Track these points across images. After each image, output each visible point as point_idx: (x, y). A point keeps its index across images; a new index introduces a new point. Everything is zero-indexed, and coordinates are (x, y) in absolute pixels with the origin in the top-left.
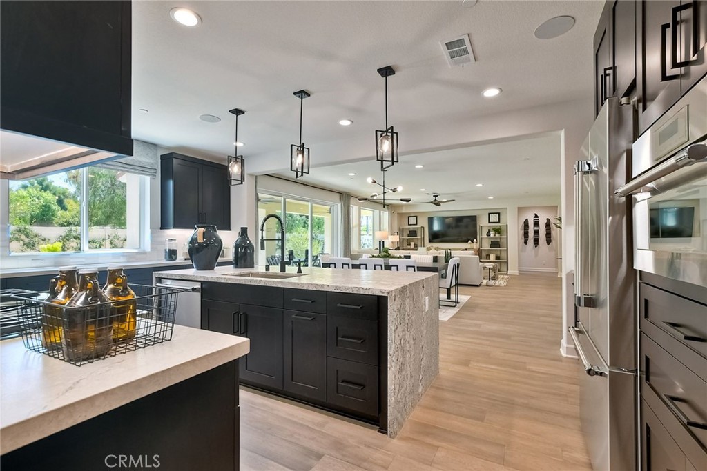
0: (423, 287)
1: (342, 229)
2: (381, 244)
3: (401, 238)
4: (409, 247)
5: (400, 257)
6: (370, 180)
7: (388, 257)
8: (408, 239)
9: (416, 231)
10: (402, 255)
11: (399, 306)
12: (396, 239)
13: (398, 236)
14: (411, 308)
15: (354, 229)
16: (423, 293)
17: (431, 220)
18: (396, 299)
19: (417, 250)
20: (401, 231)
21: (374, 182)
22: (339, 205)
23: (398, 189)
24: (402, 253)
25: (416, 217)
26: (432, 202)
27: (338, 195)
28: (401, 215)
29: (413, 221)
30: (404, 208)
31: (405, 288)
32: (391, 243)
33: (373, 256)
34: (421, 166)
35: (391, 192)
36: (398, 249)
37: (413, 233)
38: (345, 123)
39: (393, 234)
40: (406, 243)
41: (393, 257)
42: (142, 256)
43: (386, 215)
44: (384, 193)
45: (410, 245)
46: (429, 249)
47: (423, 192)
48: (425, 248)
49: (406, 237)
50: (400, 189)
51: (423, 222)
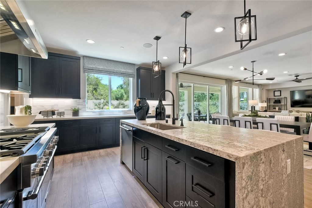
0: (284, 151)
1: (227, 100)
2: (253, 108)
3: (269, 104)
4: (274, 110)
5: (266, 117)
6: (242, 68)
7: (256, 116)
8: (273, 105)
9: (280, 100)
10: (268, 116)
11: (250, 173)
12: (265, 105)
13: (266, 103)
14: (267, 173)
15: (235, 99)
16: (283, 156)
17: (292, 93)
18: (246, 166)
19: (280, 112)
20: (268, 100)
21: (246, 69)
22: (225, 86)
23: (264, 72)
24: (268, 114)
25: (281, 91)
26: (293, 81)
27: (225, 81)
28: (268, 90)
29: (277, 94)
30: (270, 86)
31: (259, 153)
32: (260, 108)
33: (245, 116)
34: (284, 54)
35: (259, 75)
36: (266, 111)
37: (278, 101)
38: (219, 30)
39: (262, 102)
40: (272, 108)
41: (260, 117)
42: (129, 112)
43: (257, 91)
44: (253, 76)
45: (275, 109)
46: (291, 112)
47: (285, 74)
48: (287, 111)
49: (272, 104)
50: (265, 71)
51: (286, 95)
